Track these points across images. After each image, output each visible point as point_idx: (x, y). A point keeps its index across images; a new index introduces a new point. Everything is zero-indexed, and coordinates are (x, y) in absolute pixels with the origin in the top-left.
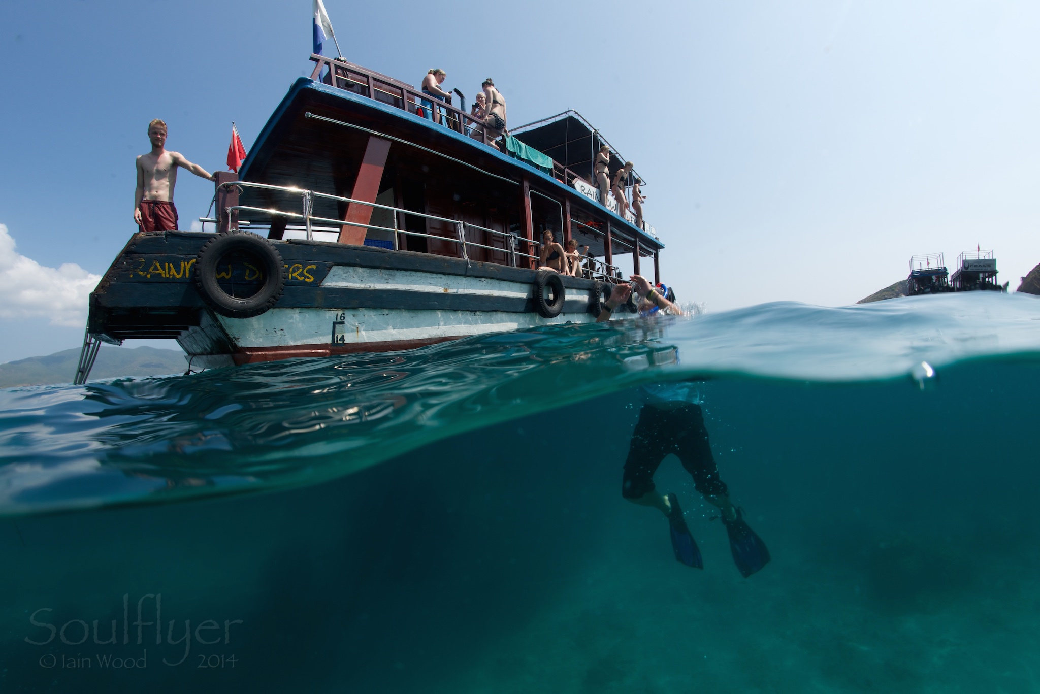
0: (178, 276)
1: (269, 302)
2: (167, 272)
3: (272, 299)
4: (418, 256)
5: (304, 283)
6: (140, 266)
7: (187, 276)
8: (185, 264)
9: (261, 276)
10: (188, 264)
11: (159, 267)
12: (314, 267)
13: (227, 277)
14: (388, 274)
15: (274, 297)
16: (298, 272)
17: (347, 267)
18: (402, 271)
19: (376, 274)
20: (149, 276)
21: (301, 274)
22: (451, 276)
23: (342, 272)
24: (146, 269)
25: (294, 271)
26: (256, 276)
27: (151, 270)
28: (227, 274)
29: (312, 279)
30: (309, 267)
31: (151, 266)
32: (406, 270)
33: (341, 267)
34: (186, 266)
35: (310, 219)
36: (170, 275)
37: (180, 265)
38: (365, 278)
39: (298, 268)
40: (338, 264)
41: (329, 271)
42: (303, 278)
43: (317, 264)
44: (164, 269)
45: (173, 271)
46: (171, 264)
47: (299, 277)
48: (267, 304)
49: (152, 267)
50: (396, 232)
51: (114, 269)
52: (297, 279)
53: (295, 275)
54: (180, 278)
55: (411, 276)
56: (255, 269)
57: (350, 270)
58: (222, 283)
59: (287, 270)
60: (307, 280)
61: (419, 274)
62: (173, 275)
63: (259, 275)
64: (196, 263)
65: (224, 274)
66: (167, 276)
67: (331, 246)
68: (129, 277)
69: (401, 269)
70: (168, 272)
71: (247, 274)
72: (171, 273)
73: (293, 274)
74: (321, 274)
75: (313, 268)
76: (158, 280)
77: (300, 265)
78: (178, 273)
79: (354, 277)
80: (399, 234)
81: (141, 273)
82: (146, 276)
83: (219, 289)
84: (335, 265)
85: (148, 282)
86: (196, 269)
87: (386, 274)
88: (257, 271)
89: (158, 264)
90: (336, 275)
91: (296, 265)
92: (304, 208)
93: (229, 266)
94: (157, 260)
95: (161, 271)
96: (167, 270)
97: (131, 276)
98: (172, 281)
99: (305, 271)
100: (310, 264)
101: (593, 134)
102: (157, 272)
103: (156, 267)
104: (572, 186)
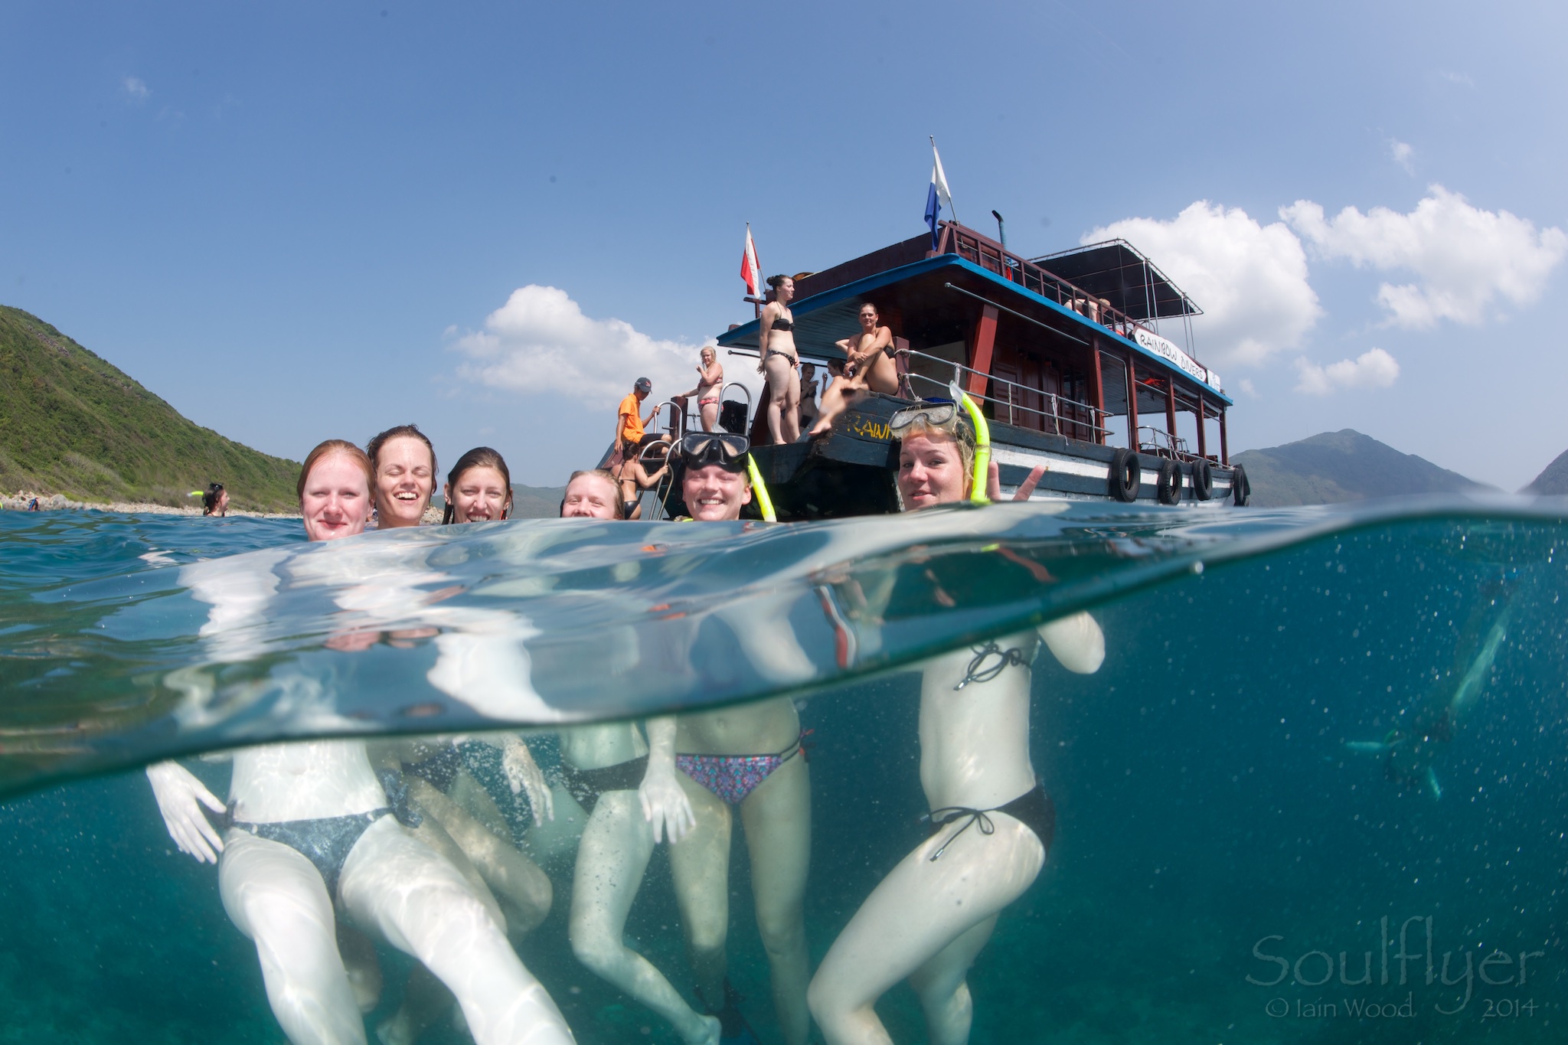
0: (881, 437)
2: (875, 432)
6: (857, 422)
11: (870, 426)
20: (862, 434)
22: (1052, 454)
24: (860, 427)
27: (864, 428)
36: (876, 435)
37: (884, 427)
44: (873, 429)
45: (879, 432)
46: (878, 425)
49: (865, 426)
54: (882, 440)
62: (878, 435)
66: (874, 435)
68: (847, 430)
72: (877, 433)
76: (867, 438)
78: (882, 434)
80: (1012, 407)
81: (856, 429)
82: (859, 433)
85: (862, 438)
89: (870, 423)
95: (871, 431)
96: (875, 430)
97: (849, 430)
98: (876, 441)
101: (1144, 263)
102: (868, 431)
103: (868, 425)
104: (1131, 337)
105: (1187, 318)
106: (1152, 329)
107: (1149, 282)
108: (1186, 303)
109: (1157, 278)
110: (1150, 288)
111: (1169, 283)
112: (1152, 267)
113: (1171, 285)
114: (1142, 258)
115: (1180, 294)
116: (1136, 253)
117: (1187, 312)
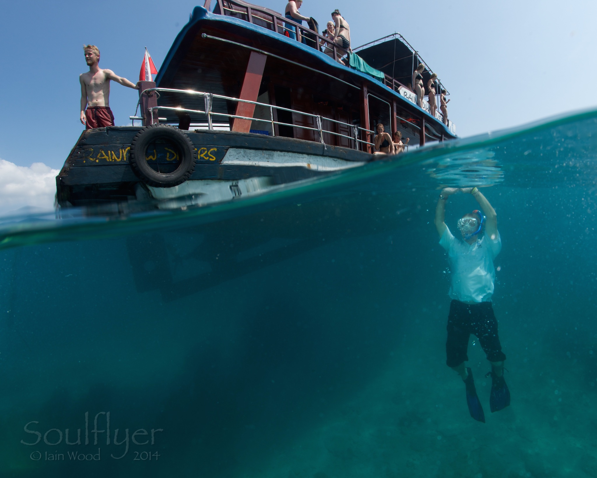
0: (118, 160)
1: (185, 175)
2: (110, 158)
3: (187, 174)
4: (289, 140)
5: (208, 162)
6: (90, 154)
7: (125, 159)
8: (122, 151)
9: (178, 158)
10: (125, 151)
11: (104, 154)
12: (216, 150)
13: (154, 159)
14: (268, 155)
15: (188, 172)
16: (204, 153)
17: (239, 149)
18: (278, 152)
19: (260, 154)
20: (97, 161)
21: (207, 155)
22: (312, 156)
23: (235, 153)
24: (95, 156)
25: (201, 153)
26: (175, 157)
27: (98, 157)
28: (154, 157)
29: (215, 159)
30: (212, 150)
31: (99, 154)
32: (281, 151)
33: (235, 149)
34: (124, 153)
35: (211, 115)
36: (112, 159)
37: (119, 152)
38: (252, 157)
39: (204, 151)
40: (233, 147)
41: (226, 152)
42: (208, 158)
43: (217, 148)
44: (108, 155)
45: (114, 156)
46: (113, 152)
47: (205, 158)
48: (184, 177)
50: (273, 123)
51: (72, 158)
52: (204, 159)
53: (202, 155)
54: (120, 162)
55: (285, 156)
56: (173, 152)
57: (241, 152)
58: (151, 163)
59: (196, 152)
60: (211, 159)
61: (290, 154)
62: (115, 159)
63: (177, 157)
64: (131, 149)
65: (151, 157)
66: (111, 160)
67: (227, 133)
68: (83, 162)
69: (277, 150)
70: (111, 156)
71: (168, 156)
72: (113, 158)
73: (201, 155)
74: (221, 155)
75: (214, 151)
76: (104, 164)
77: (205, 149)
78: (118, 158)
79: (244, 157)
80: (274, 124)
81: (91, 159)
82: (95, 161)
83: (149, 168)
84: (230, 148)
85: (97, 166)
86: (131, 154)
87: (266, 154)
88: (175, 154)
89: (103, 152)
90: (231, 155)
91: (202, 148)
92: (206, 106)
93: (155, 151)
94: (103, 149)
95: (106, 157)
96: (110, 156)
97: (85, 162)
98: (114, 164)
99: (209, 153)
100: (212, 147)
102: (103, 158)
103: (102, 154)
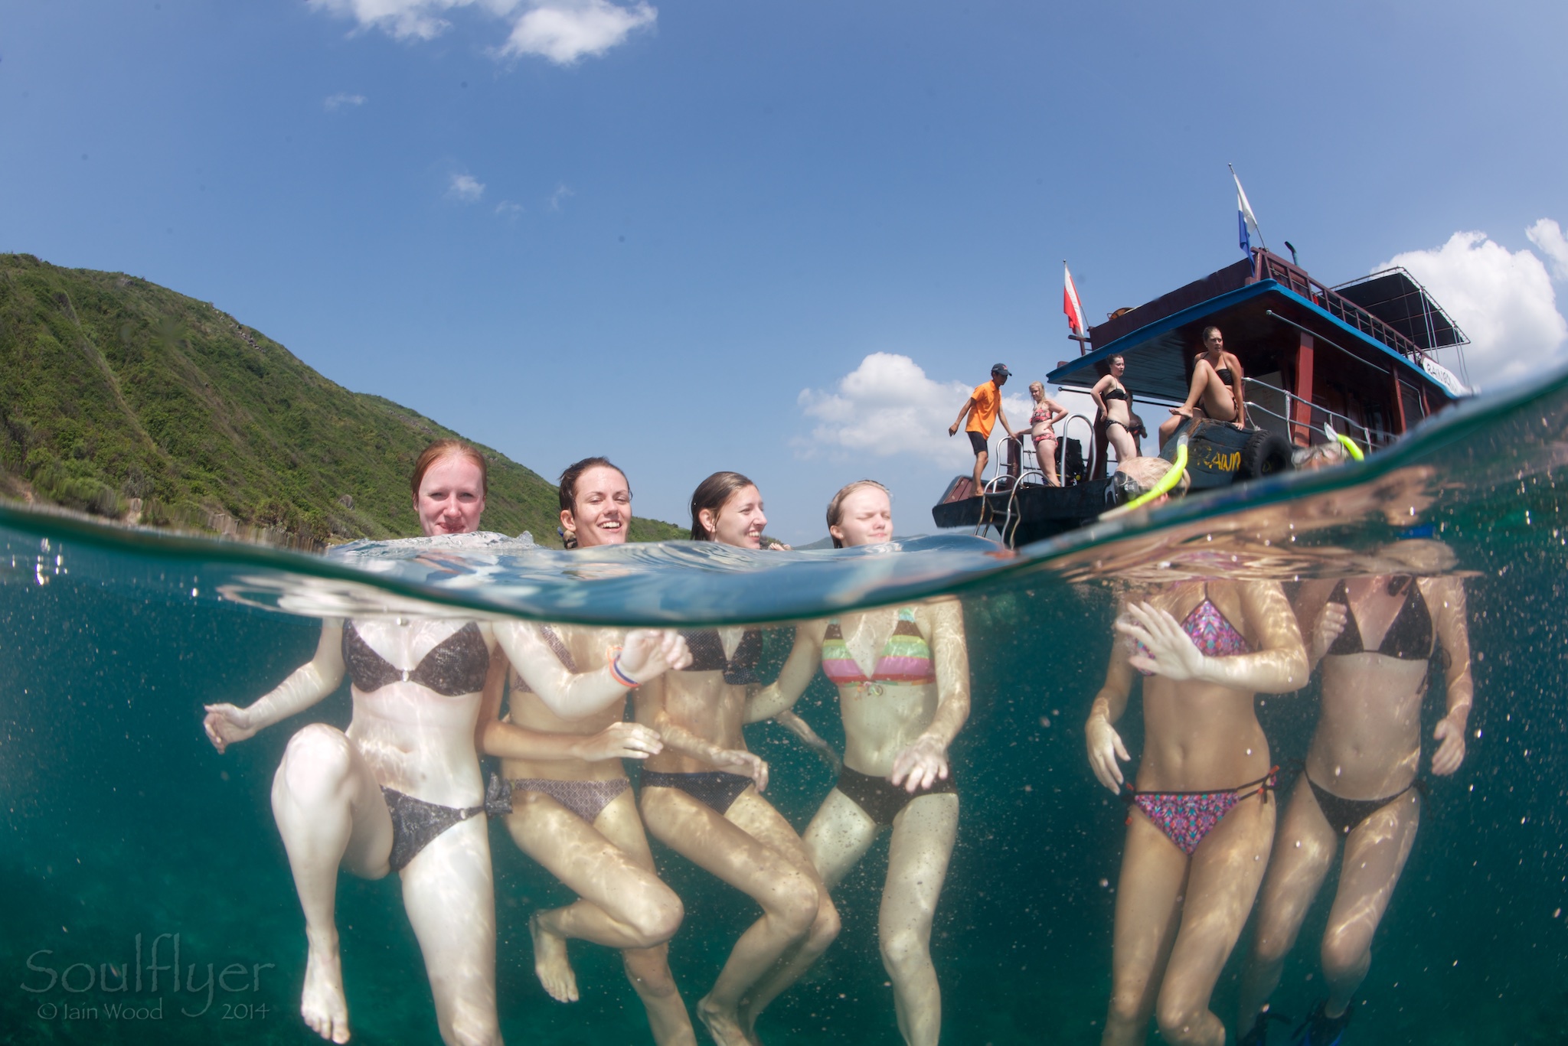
0: (1228, 469)
2: (1222, 464)
6: (1206, 458)
20: (1210, 467)
24: (1209, 460)
27: (1213, 461)
31: (1214, 456)
34: (1234, 459)
35: (1289, 422)
36: (1223, 467)
37: (1230, 458)
45: (1225, 465)
49: (1215, 458)
54: (1229, 472)
62: (1225, 467)
76: (1214, 472)
78: (1228, 465)
81: (1206, 463)
82: (1208, 466)
85: (1208, 472)
89: (1219, 455)
95: (1218, 462)
96: (1222, 462)
97: (1199, 464)
98: (1224, 474)
101: (1420, 291)
102: (1217, 463)
103: (1217, 459)
104: (1421, 366)
105: (1459, 347)
106: (1435, 358)
107: (1427, 311)
108: (1457, 333)
109: (1432, 308)
110: (1428, 315)
111: (1441, 311)
112: (1427, 295)
113: (1443, 313)
114: (1418, 287)
115: (1451, 323)
116: (1413, 281)
117: (1458, 342)
